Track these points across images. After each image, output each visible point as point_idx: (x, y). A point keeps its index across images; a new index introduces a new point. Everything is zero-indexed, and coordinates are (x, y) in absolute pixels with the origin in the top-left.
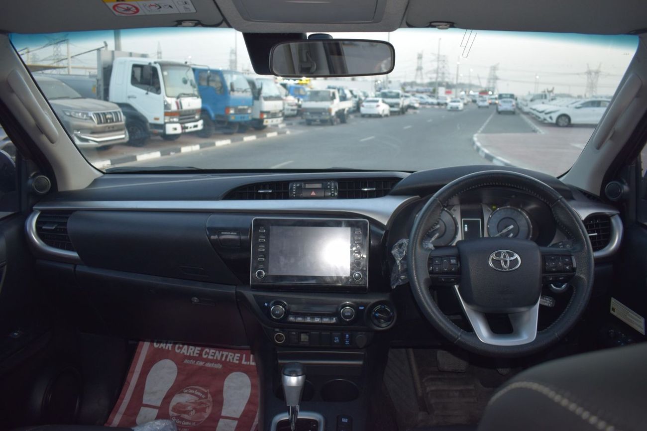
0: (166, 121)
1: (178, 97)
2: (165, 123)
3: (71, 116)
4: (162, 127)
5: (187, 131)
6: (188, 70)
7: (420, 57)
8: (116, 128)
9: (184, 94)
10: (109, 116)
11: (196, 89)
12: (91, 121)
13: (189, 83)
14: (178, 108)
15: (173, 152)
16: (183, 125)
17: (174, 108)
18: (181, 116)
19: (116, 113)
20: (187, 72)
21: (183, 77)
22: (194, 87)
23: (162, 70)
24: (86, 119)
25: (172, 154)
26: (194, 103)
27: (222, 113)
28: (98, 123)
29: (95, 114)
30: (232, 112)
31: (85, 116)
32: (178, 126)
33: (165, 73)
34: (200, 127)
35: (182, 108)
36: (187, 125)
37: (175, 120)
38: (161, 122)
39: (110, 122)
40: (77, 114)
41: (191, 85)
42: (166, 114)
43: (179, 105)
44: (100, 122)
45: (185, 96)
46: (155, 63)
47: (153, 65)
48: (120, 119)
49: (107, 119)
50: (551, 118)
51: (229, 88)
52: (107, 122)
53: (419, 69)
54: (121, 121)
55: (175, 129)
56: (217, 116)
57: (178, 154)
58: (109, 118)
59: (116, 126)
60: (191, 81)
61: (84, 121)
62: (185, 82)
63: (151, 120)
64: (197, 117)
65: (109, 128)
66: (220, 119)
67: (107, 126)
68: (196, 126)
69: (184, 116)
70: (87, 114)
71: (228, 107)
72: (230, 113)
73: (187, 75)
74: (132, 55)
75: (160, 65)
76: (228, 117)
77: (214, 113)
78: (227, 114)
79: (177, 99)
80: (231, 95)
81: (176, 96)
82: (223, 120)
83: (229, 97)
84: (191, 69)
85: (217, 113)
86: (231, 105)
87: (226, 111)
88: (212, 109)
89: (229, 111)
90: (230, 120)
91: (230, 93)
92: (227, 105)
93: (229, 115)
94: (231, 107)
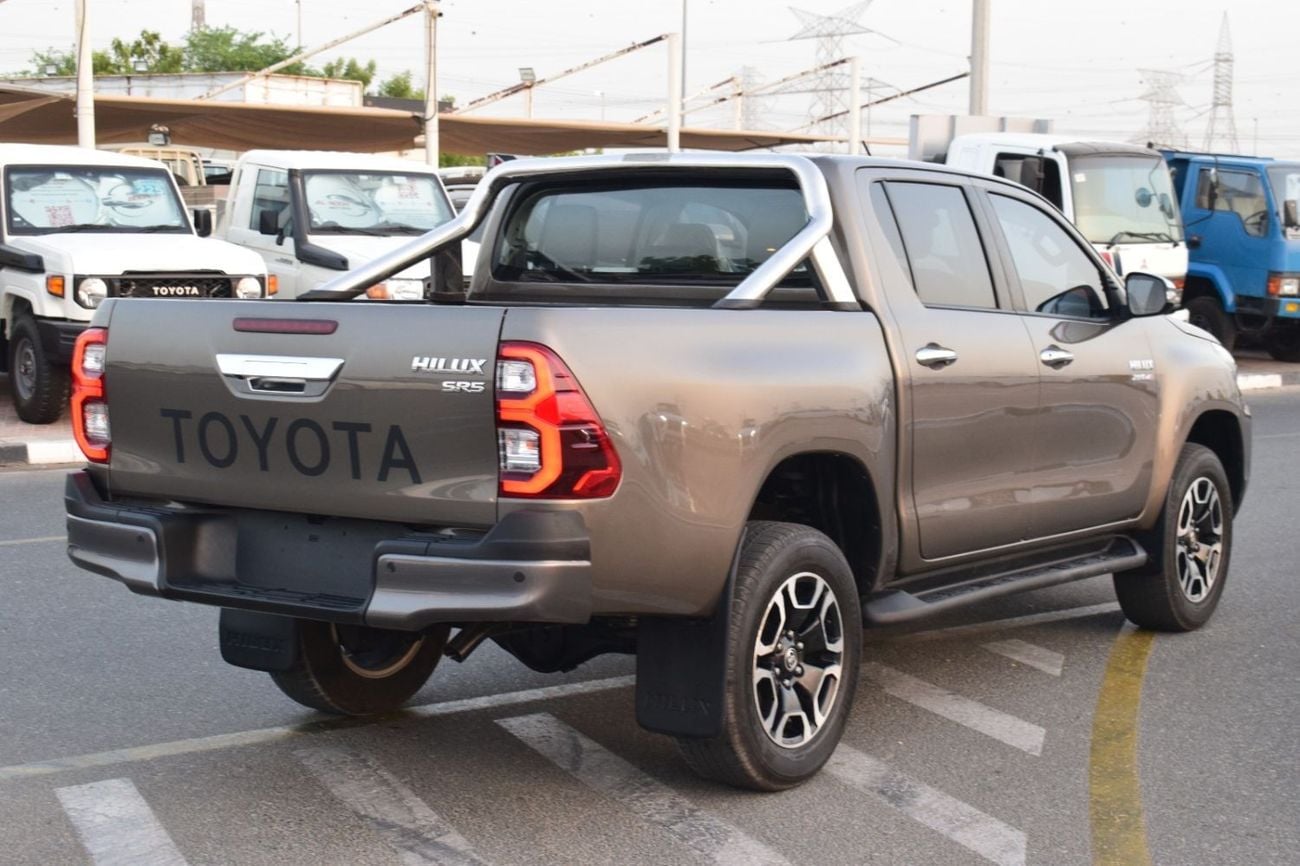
1: (1111, 244)
6: (1156, 167)
9: (1131, 235)
11: (1173, 221)
13: (1155, 203)
20: (1151, 173)
21: (1139, 186)
22: (1170, 215)
23: (1071, 170)
26: (1159, 262)
27: (1257, 292)
30: (1289, 288)
33: (1080, 177)
41: (1162, 208)
43: (1111, 266)
45: (1135, 239)
46: (1055, 150)
47: (1049, 155)
51: (1281, 217)
56: (1242, 300)
60: (1164, 196)
62: (1144, 200)
64: (1176, 298)
66: (1248, 310)
71: (1275, 275)
72: (1281, 292)
73: (1150, 179)
74: (1007, 124)
75: (1071, 155)
76: (1275, 305)
77: (1234, 290)
78: (1273, 294)
79: (1108, 248)
80: (1289, 238)
81: (1108, 240)
82: (1257, 312)
83: (1279, 245)
84: (1164, 163)
85: (1244, 292)
86: (1286, 267)
87: (1268, 287)
88: (1230, 280)
89: (1278, 287)
90: (1281, 313)
91: (1284, 233)
92: (1273, 268)
93: (1276, 298)
94: (1285, 275)
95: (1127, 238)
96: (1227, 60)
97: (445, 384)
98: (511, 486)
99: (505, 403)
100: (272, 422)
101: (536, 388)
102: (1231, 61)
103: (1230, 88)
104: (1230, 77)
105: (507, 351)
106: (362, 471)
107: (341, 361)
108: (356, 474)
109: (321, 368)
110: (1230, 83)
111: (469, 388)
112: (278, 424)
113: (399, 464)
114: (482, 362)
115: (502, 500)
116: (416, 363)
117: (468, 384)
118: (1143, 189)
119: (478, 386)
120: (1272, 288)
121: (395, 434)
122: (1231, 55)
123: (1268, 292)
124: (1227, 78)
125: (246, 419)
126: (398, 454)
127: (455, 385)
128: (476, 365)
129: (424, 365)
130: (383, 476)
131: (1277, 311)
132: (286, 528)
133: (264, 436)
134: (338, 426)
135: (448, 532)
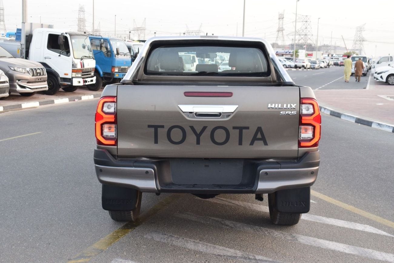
0: (73, 76)
1: (82, 59)
2: (72, 78)
3: (15, 70)
4: (70, 80)
5: (86, 84)
6: (86, 38)
7: (281, 18)
8: (42, 80)
9: (85, 57)
10: (38, 71)
11: (91, 53)
12: (28, 74)
13: (86, 48)
14: (82, 67)
15: (77, 99)
16: (84, 80)
17: (79, 67)
18: (83, 73)
19: (42, 69)
20: (85, 40)
22: (90, 51)
23: (71, 39)
24: (24, 73)
25: (76, 100)
26: (91, 64)
27: (109, 71)
28: (32, 76)
29: (30, 69)
30: (116, 70)
31: (24, 70)
32: (81, 80)
34: (94, 82)
35: (84, 67)
36: (86, 79)
37: (80, 75)
38: (69, 77)
39: (39, 75)
40: (19, 69)
41: (88, 49)
42: (73, 71)
43: (82, 65)
44: (33, 75)
46: (67, 33)
47: (65, 35)
48: (44, 74)
49: (37, 73)
50: (381, 77)
51: (115, 52)
52: (37, 75)
53: (281, 30)
54: (45, 75)
55: (79, 82)
56: (105, 73)
57: (80, 101)
58: (39, 73)
59: (42, 78)
60: (88, 46)
61: (23, 74)
62: (84, 47)
63: (62, 75)
64: (92, 74)
65: (38, 79)
66: (106, 76)
67: (37, 78)
68: (92, 81)
69: (85, 73)
70: (25, 69)
71: (113, 67)
72: (115, 71)
73: (85, 42)
74: (43, 26)
75: (70, 35)
76: (113, 75)
77: (102, 71)
78: (113, 72)
79: (81, 60)
80: (116, 57)
81: (80, 58)
82: (109, 76)
83: (114, 59)
84: (88, 38)
85: (105, 71)
86: (116, 65)
87: (112, 70)
88: (101, 68)
89: (114, 70)
90: (115, 77)
91: (115, 56)
92: (113, 65)
93: (114, 73)
94: (116, 67)
95: (85, 58)
96: (2, 10)
97: (281, 112)
98: (303, 144)
99: (303, 118)
100: (204, 128)
101: (314, 113)
102: (4, 10)
103: (4, 17)
104: (4, 14)
105: (304, 101)
106: (243, 143)
107: (237, 106)
108: (240, 143)
109: (230, 109)
110: (4, 15)
111: (291, 113)
112: (207, 128)
113: (259, 139)
114: (295, 105)
115: (299, 149)
116: (269, 106)
117: (290, 112)
118: (83, 44)
119: (294, 113)
120: (113, 71)
121: (259, 129)
122: (3, 8)
123: (112, 72)
124: (3, 14)
125: (192, 128)
126: (259, 136)
127: (285, 113)
128: (293, 106)
129: (273, 106)
130: (252, 143)
131: (114, 76)
132: (193, 163)
133: (200, 133)
134: (234, 128)
135: (271, 160)
